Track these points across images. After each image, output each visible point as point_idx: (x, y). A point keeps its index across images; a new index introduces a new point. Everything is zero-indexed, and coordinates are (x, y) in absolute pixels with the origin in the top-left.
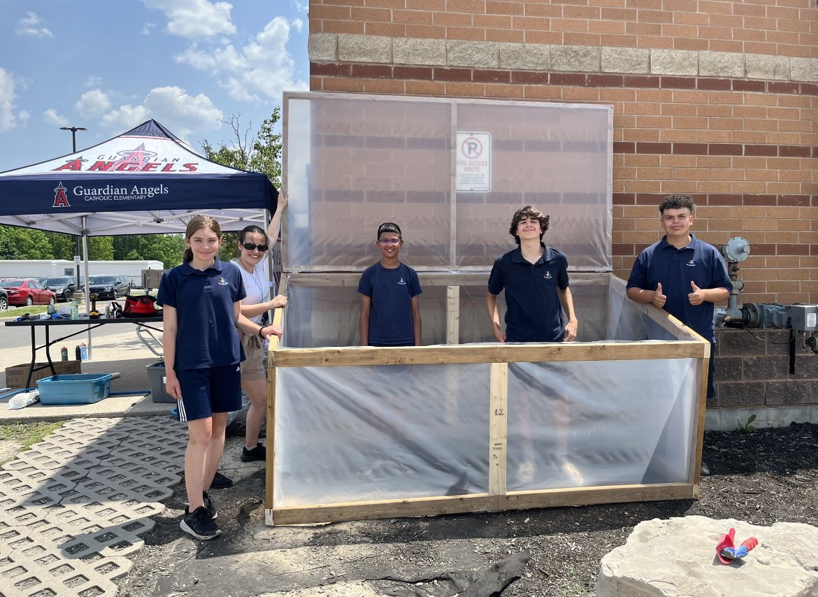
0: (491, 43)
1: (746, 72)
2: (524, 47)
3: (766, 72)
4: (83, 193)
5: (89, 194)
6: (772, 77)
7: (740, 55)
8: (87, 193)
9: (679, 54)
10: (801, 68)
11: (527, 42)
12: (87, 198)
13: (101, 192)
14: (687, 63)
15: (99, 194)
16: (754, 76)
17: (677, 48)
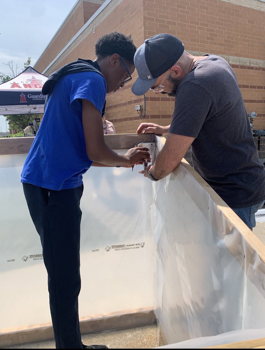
0: (192, 51)
1: (250, 64)
2: (200, 53)
3: (254, 64)
4: (32, 97)
5: (34, 97)
6: (255, 66)
7: (249, 59)
8: (33, 97)
9: (236, 58)
10: (262, 63)
11: (200, 51)
12: (33, 99)
13: (39, 96)
14: (237, 61)
15: (38, 97)
16: (252, 65)
17: (235, 56)
